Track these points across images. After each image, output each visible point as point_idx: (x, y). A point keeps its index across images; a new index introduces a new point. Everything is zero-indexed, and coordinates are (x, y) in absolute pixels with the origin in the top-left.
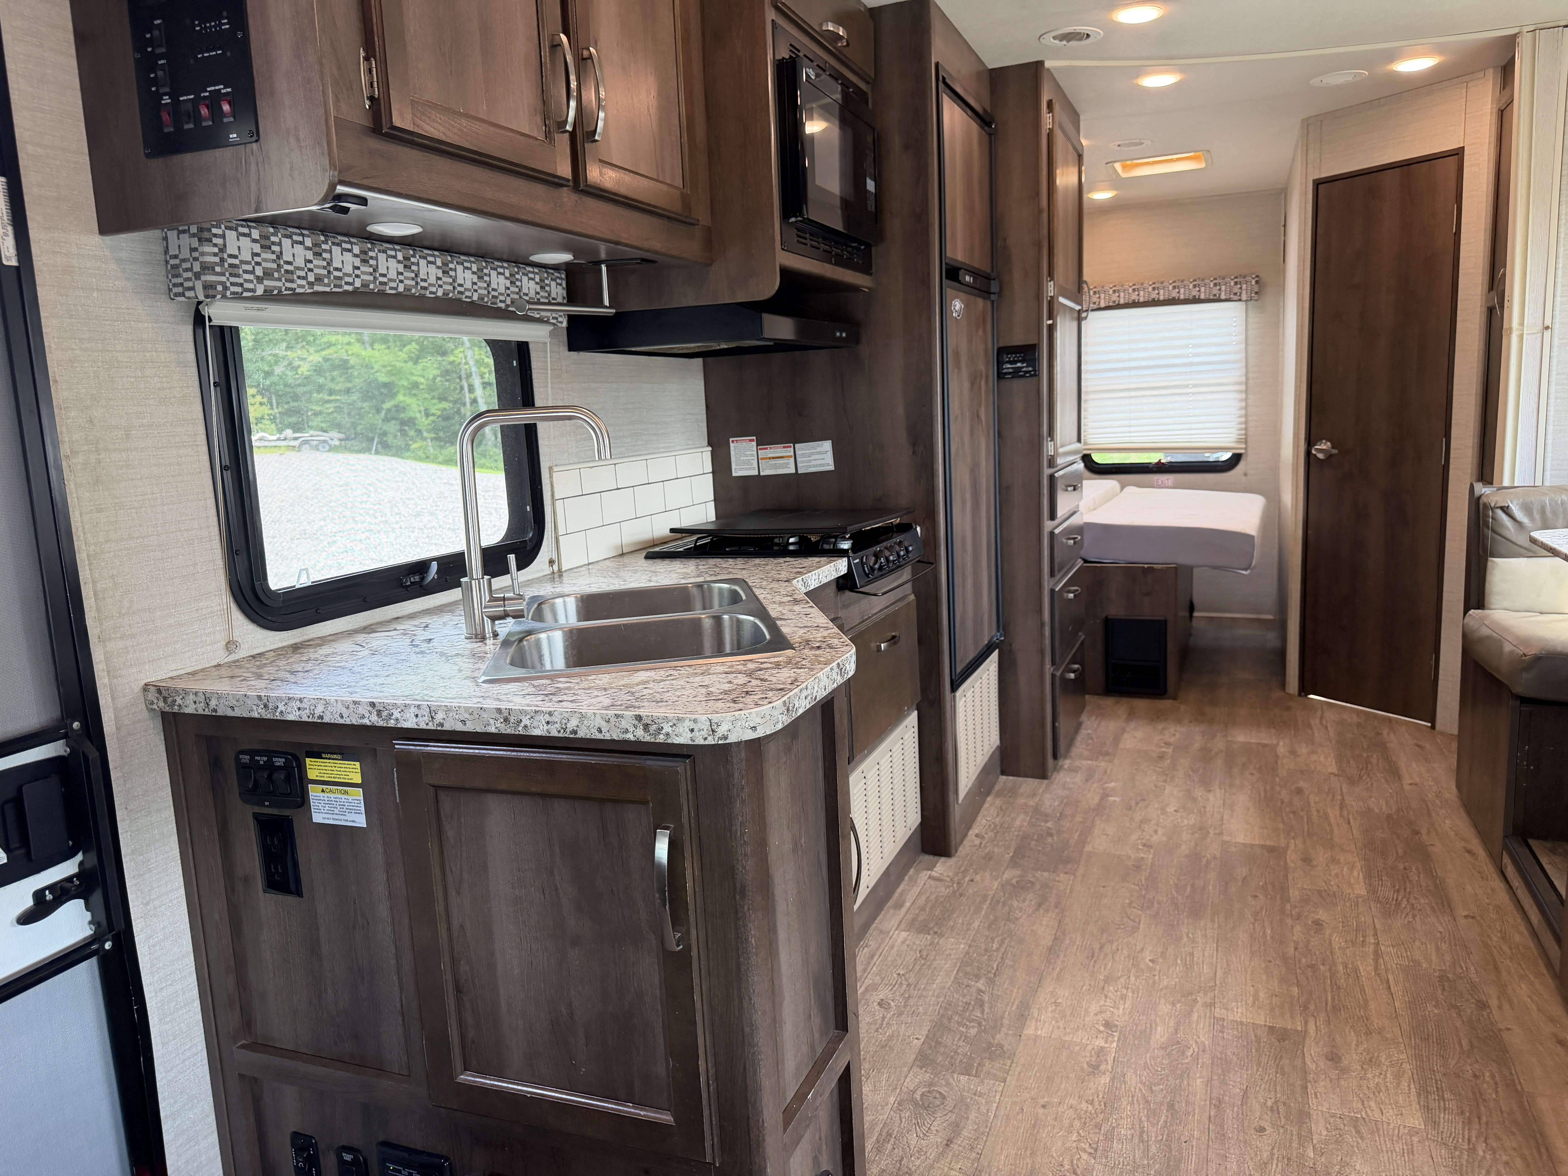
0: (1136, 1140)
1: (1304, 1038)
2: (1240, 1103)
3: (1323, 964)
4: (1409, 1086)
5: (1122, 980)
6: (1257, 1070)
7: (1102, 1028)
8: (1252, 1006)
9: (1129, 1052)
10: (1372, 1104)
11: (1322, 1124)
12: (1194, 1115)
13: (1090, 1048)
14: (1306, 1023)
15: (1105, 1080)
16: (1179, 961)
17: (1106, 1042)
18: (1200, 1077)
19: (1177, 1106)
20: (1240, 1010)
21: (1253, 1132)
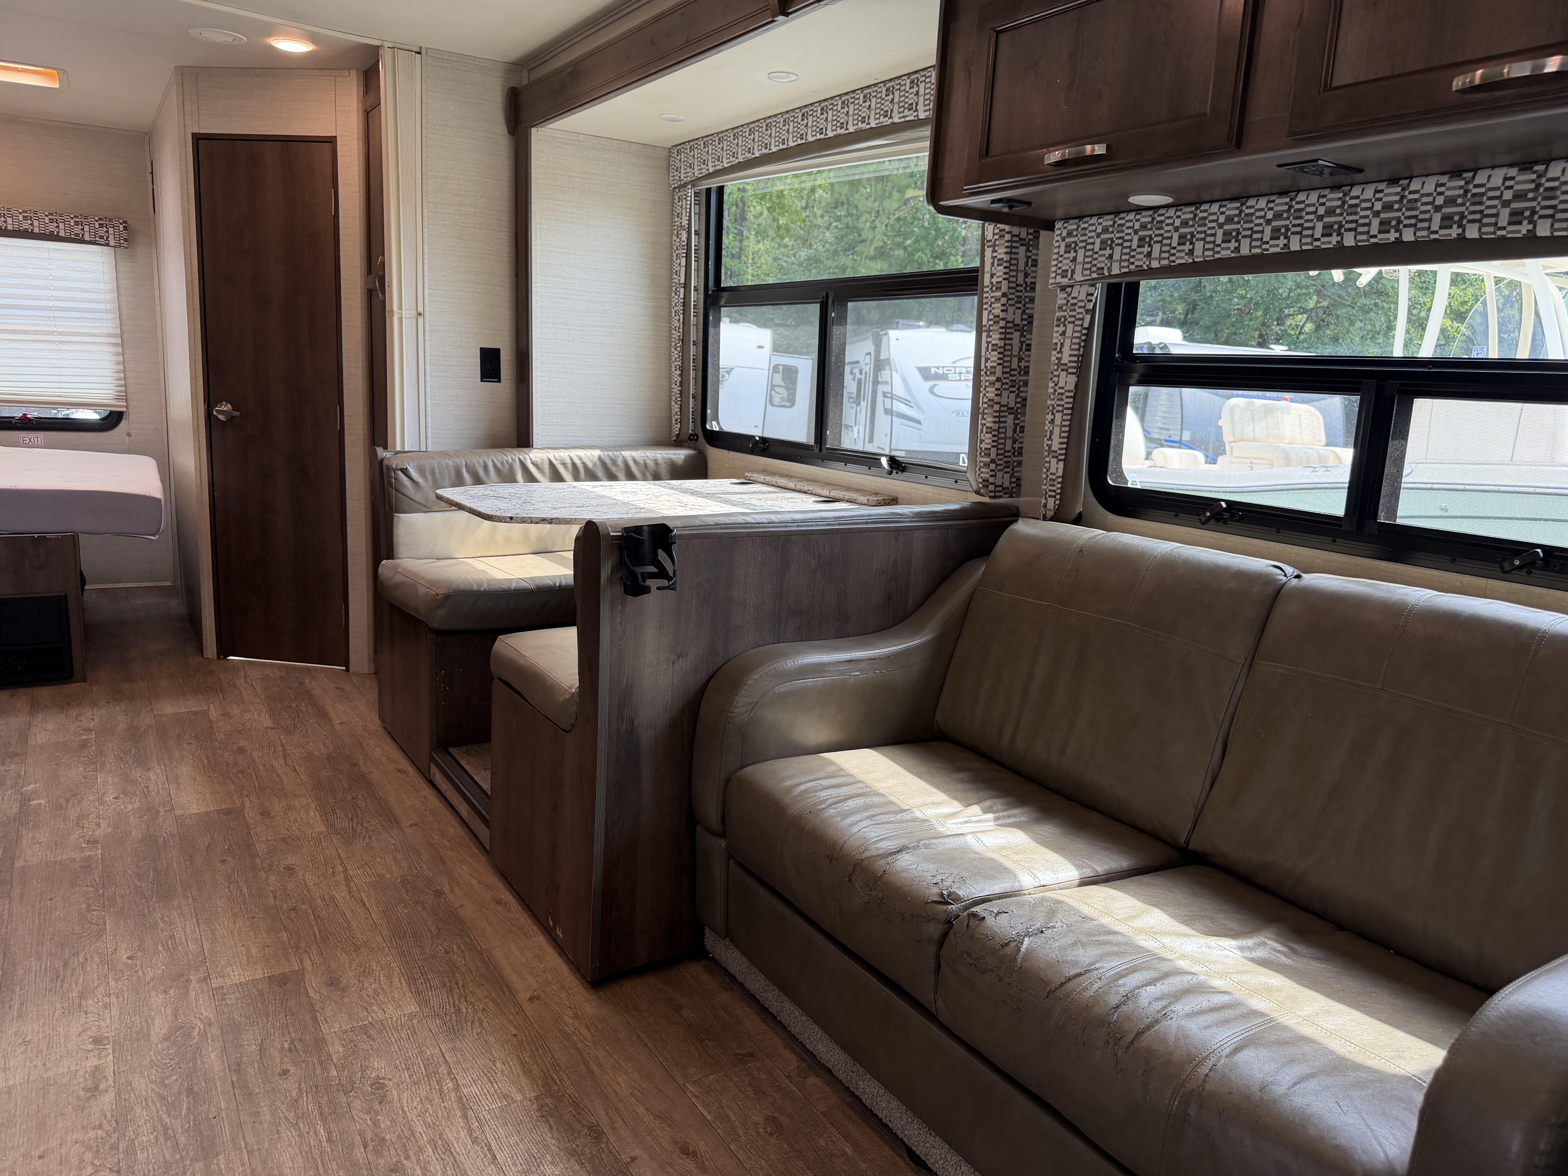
0: (162, 1140)
1: (303, 975)
2: (258, 1057)
3: (304, 904)
4: (400, 980)
5: (101, 989)
6: (268, 1021)
7: (90, 1047)
8: (248, 964)
9: (129, 1058)
10: (375, 1008)
11: (337, 1042)
12: (216, 1089)
13: (81, 1072)
14: (301, 961)
15: (109, 1097)
16: (160, 948)
17: (100, 1058)
18: (213, 1051)
19: (196, 1089)
20: (236, 973)
21: (277, 1078)
